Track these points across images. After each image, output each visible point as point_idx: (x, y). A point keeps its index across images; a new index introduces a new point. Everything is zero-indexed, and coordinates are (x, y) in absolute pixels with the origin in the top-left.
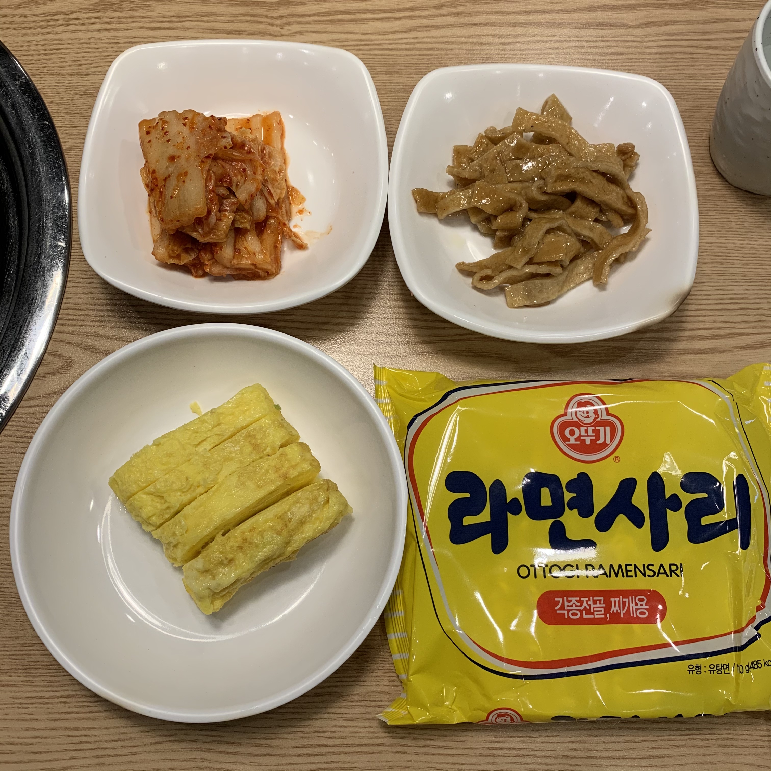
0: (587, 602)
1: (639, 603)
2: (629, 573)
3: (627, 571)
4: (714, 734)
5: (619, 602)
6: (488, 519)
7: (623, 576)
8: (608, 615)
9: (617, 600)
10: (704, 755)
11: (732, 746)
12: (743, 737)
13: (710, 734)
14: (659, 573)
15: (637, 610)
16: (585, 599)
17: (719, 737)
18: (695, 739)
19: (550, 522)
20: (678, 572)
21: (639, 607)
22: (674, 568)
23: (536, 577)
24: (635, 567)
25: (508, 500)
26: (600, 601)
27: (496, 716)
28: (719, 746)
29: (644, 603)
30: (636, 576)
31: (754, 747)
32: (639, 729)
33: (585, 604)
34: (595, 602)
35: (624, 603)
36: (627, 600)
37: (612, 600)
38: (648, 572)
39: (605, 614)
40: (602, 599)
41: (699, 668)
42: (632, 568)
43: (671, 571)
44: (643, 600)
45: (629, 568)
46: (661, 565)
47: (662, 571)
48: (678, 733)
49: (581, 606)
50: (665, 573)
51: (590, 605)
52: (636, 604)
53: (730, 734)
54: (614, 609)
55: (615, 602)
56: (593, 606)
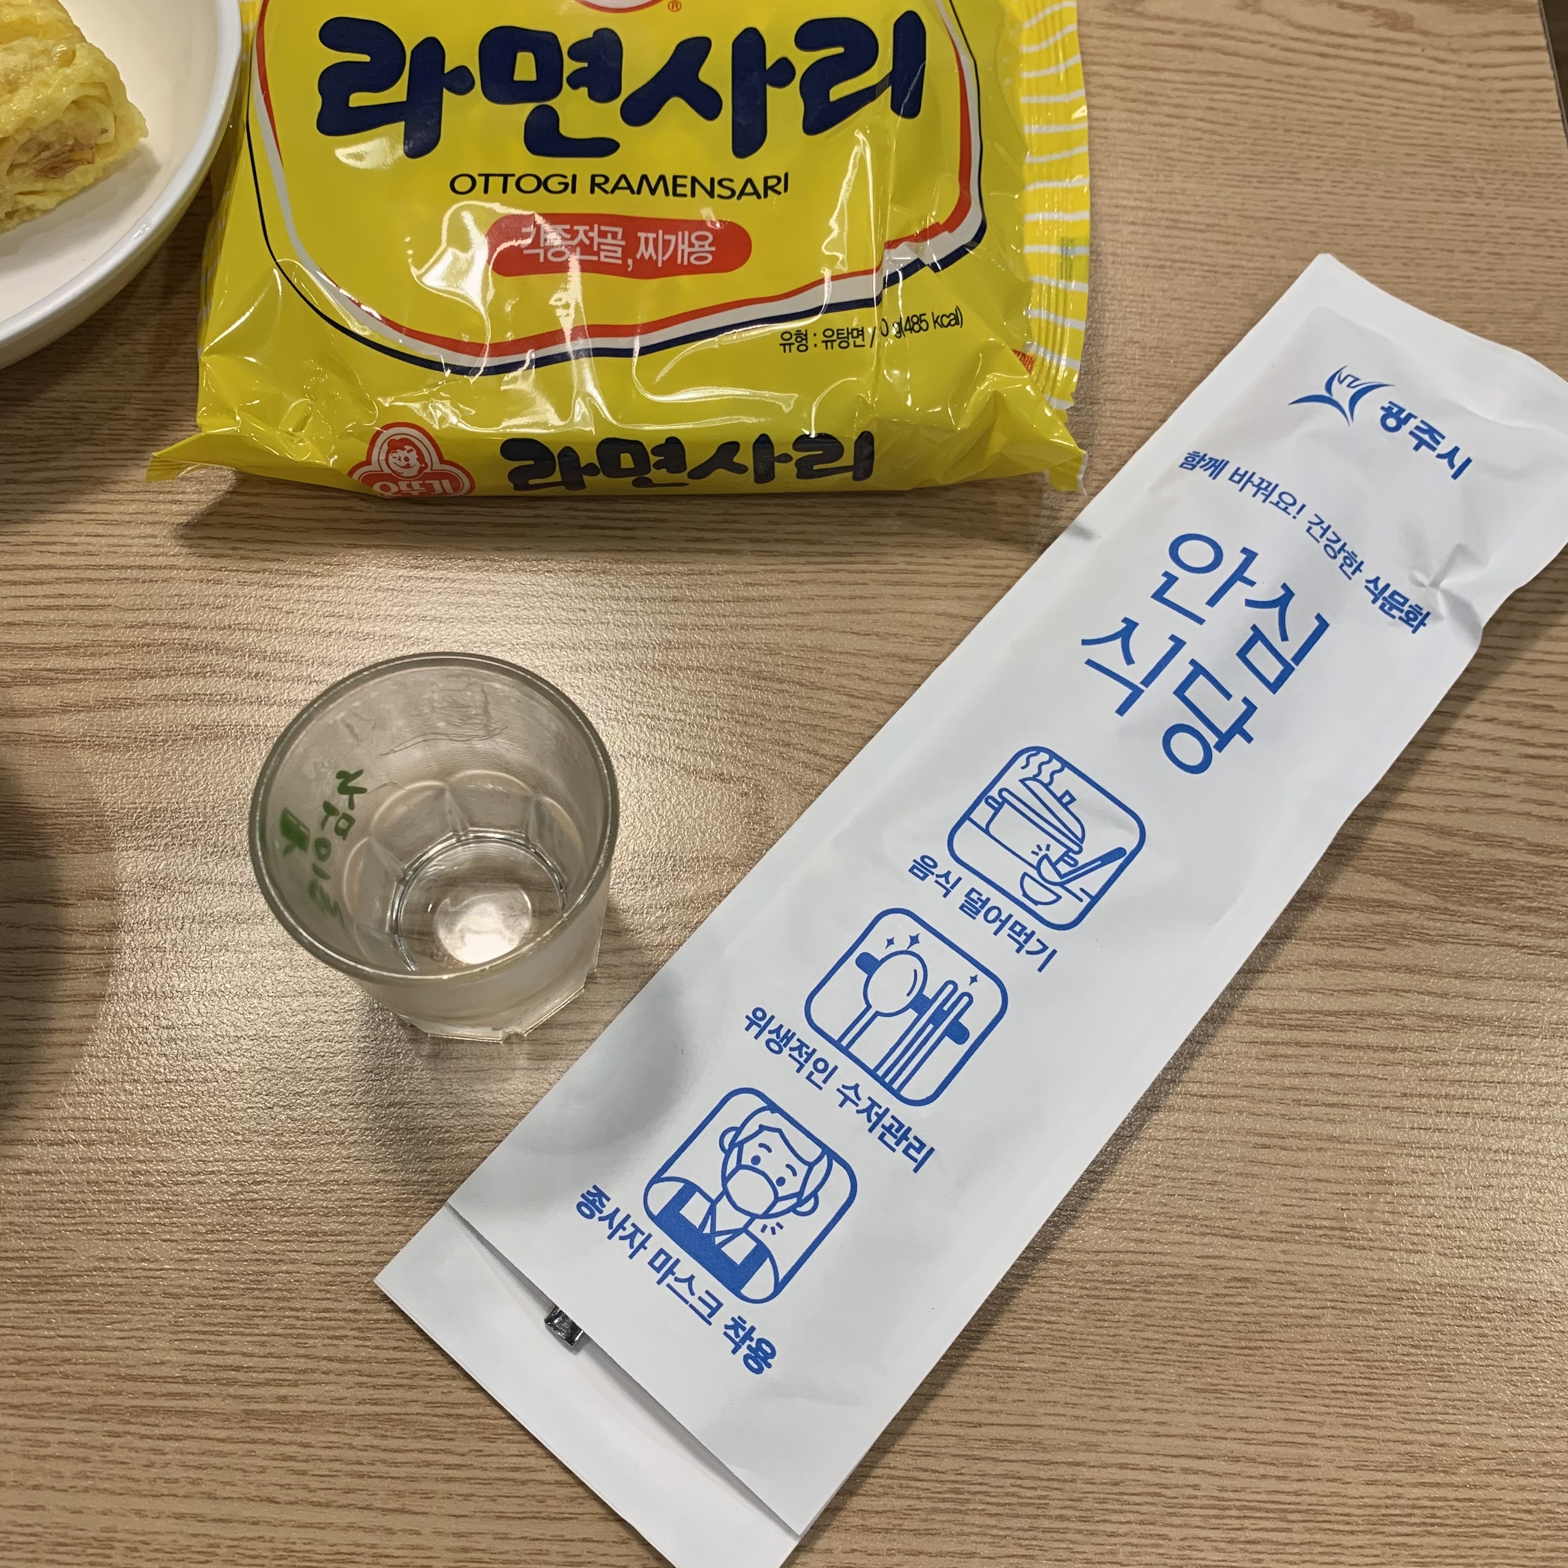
0: (586, 233)
1: (697, 243)
2: (680, 190)
3: (675, 185)
4: (877, 562)
5: (656, 241)
6: (404, 98)
7: (667, 193)
8: (630, 262)
9: (652, 236)
10: (852, 598)
11: (913, 584)
12: (938, 568)
13: (868, 562)
14: (742, 193)
15: (690, 254)
16: (581, 229)
17: (886, 567)
18: (837, 571)
19: (529, 107)
20: (781, 188)
21: (696, 249)
22: (771, 182)
23: (486, 191)
24: (694, 180)
25: (448, 67)
26: (614, 235)
27: (386, 447)
28: (887, 583)
29: (707, 243)
30: (693, 194)
31: (957, 585)
32: (720, 552)
33: (581, 236)
34: (602, 234)
35: (667, 243)
36: (673, 238)
37: (642, 235)
38: (718, 190)
39: (624, 258)
40: (620, 231)
41: (801, 336)
42: (688, 182)
43: (767, 188)
44: (706, 238)
45: (679, 181)
46: (749, 181)
47: (749, 189)
48: (803, 560)
49: (572, 239)
50: (756, 193)
51: (591, 239)
52: (691, 245)
53: (910, 563)
54: (645, 252)
55: (647, 239)
56: (597, 240)
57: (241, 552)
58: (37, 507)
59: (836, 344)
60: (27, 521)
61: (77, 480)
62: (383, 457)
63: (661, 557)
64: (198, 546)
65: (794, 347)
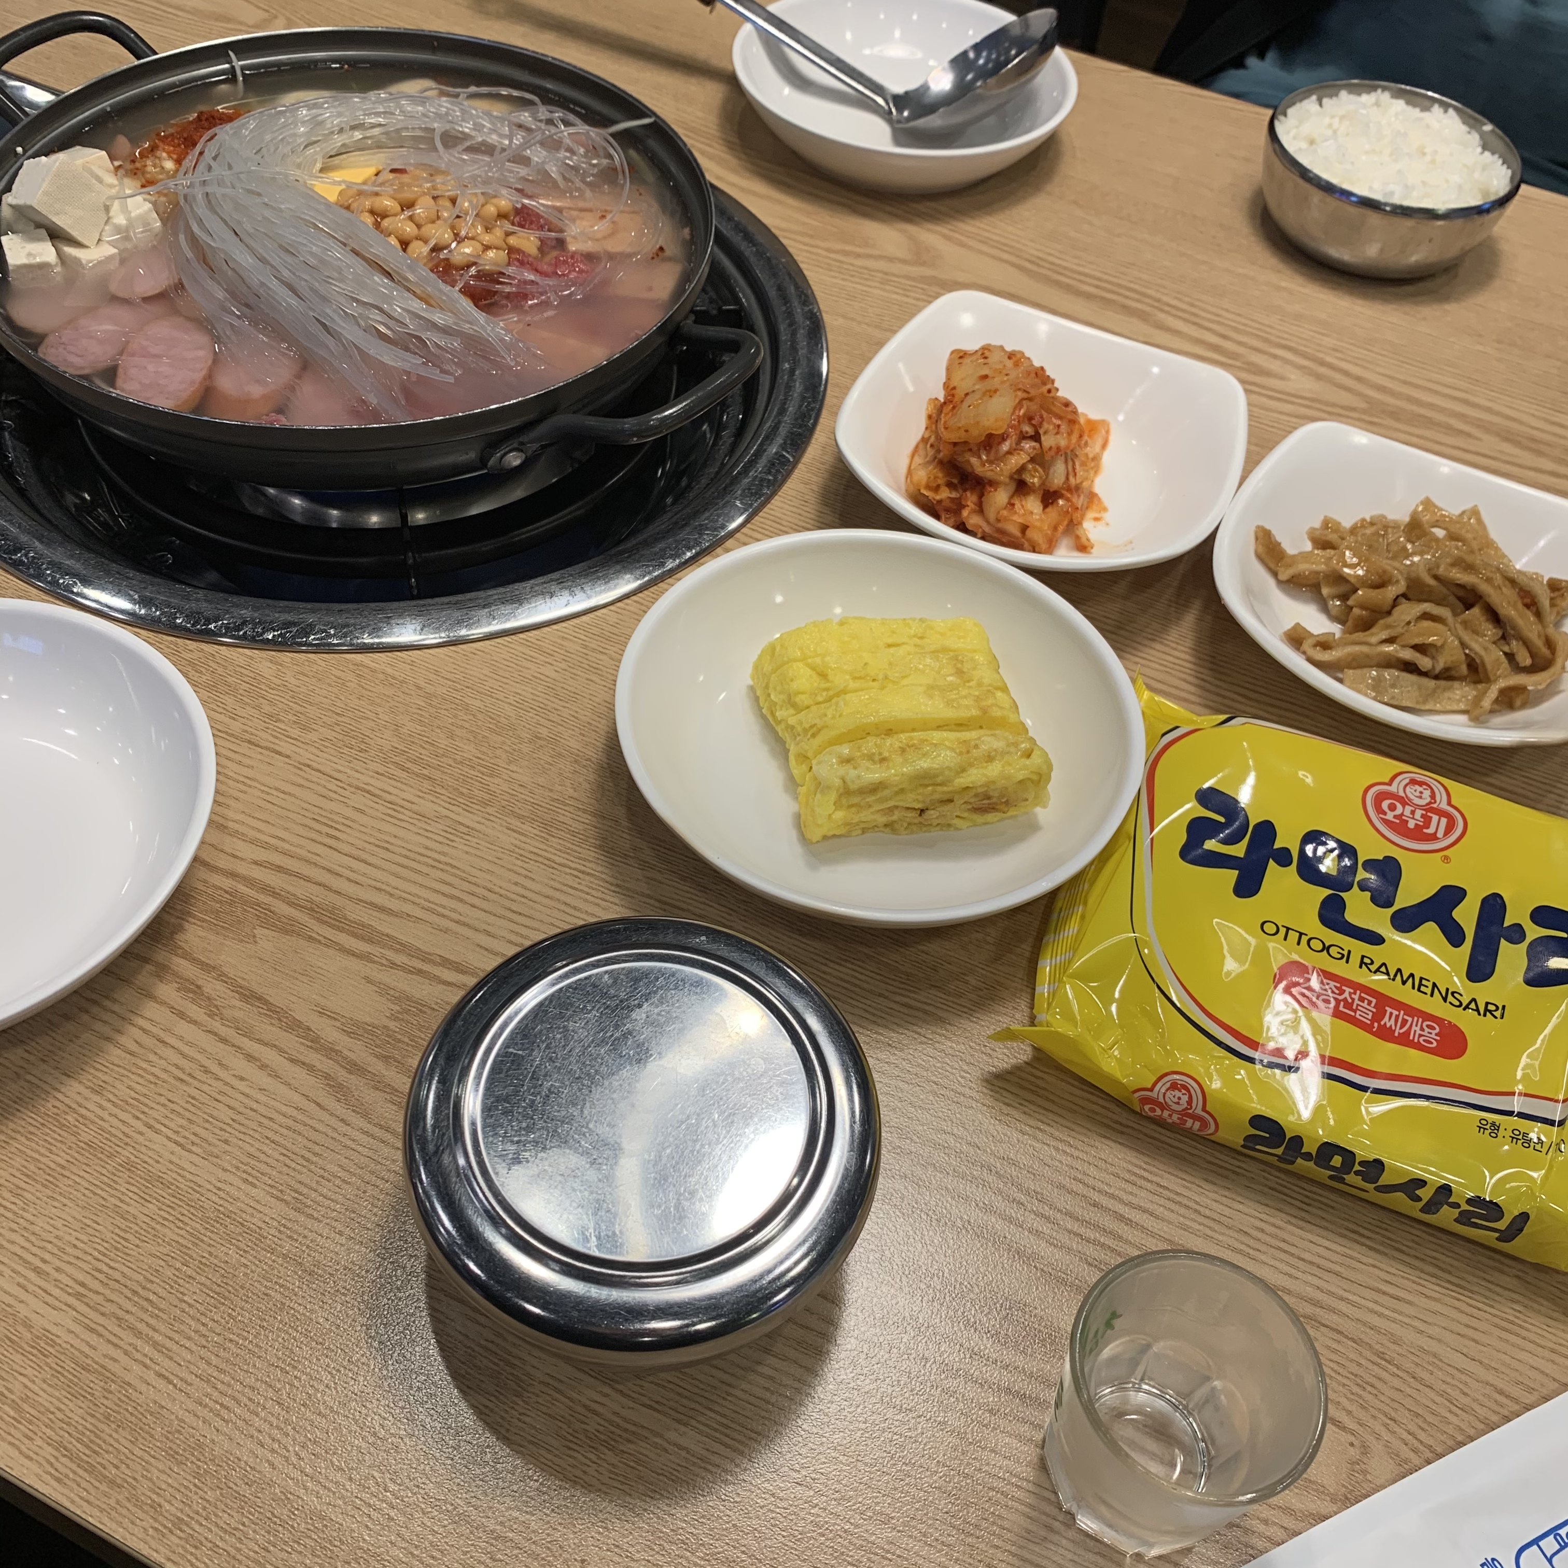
0: (1350, 994)
1: (1427, 1030)
2: (1423, 988)
3: (1420, 984)
4: (1492, 1307)
5: (1397, 1017)
6: (1242, 855)
7: (1413, 988)
8: (1376, 1025)
9: (1395, 1013)
10: (1467, 1326)
11: (1518, 1335)
12: (1539, 1331)
13: (1484, 1303)
14: (1467, 1007)
15: (1420, 1036)
16: (1348, 990)
17: (1498, 1313)
18: (1458, 1300)
19: (1327, 892)
20: (1498, 1014)
21: (1425, 1033)
22: (1491, 1007)
23: (1285, 939)
24: (1434, 985)
25: (1277, 845)
26: (1370, 1003)
27: (1168, 1085)
28: (1496, 1326)
29: (1434, 1032)
30: (1432, 995)
31: (1553, 1351)
32: (1371, 1248)
33: (1346, 995)
34: (1362, 999)
35: (1404, 1022)
36: (1410, 1019)
37: (1389, 1010)
38: (1450, 998)
39: (1372, 1021)
40: (1374, 1001)
41: (1495, 1127)
42: (1430, 985)
43: (1486, 1010)
44: (1434, 1028)
45: (1424, 982)
46: (1474, 1000)
47: (1473, 1006)
48: (1434, 1280)
49: (1340, 994)
50: (1477, 1010)
51: (1353, 1000)
52: (1422, 1029)
53: (1518, 1318)
54: (1388, 1022)
55: (1391, 1014)
56: (1356, 1002)
57: (1026, 1109)
58: (896, 1020)
59: (1520, 1142)
60: (886, 1027)
61: (926, 1012)
62: (1163, 1090)
63: (1325, 1233)
64: (997, 1092)
65: (1487, 1132)
